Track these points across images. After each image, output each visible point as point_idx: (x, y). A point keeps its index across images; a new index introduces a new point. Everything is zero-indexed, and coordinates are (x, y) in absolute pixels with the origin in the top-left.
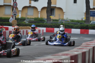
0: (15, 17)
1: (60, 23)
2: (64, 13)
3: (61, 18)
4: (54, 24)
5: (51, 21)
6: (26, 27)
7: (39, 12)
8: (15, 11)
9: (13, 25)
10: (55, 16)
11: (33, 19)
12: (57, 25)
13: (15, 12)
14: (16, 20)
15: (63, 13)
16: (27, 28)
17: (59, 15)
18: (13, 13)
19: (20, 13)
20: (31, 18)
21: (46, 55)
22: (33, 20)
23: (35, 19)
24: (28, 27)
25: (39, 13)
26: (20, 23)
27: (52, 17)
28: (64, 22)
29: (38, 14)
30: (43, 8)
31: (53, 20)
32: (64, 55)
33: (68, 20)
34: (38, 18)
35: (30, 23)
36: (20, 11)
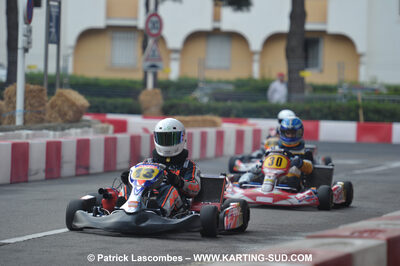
0: (155, 75)
1: (344, 101)
2: (359, 56)
3: (349, 76)
4: (318, 105)
5: (307, 94)
6: (199, 118)
7: (253, 53)
8: (154, 51)
9: (147, 108)
10: (321, 71)
11: (228, 82)
12: (329, 108)
13: (154, 55)
14: (158, 91)
15: (357, 57)
16: (205, 124)
17: (341, 67)
18: (147, 60)
19: (175, 59)
20: (220, 82)
21: (285, 237)
22: (231, 88)
23: (240, 84)
24: (208, 117)
25: (256, 57)
26: (175, 101)
27: (310, 76)
28: (360, 95)
29: (252, 61)
30: (273, 39)
31: (316, 88)
32: (361, 234)
33: (376, 86)
34: (251, 80)
35: (217, 100)
36: (175, 51)
